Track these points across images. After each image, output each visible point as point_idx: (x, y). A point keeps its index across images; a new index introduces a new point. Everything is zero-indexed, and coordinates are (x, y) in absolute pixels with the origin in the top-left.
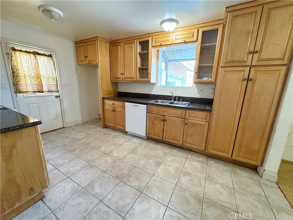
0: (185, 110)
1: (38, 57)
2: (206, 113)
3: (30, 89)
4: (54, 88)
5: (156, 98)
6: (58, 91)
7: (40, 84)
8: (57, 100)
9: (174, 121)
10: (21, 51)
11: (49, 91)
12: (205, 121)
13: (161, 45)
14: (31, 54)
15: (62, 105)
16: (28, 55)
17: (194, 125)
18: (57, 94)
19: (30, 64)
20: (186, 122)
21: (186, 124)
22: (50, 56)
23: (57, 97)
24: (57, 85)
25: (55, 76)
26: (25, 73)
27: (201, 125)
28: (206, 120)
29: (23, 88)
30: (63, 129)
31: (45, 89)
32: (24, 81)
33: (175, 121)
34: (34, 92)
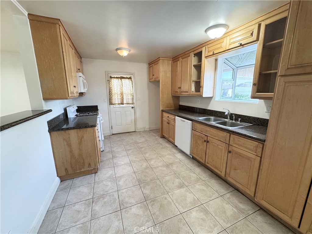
0: (229, 134)
1: (123, 80)
2: (257, 143)
3: (117, 102)
4: (130, 102)
5: (212, 114)
6: (133, 104)
7: (122, 98)
8: (132, 110)
9: (216, 145)
10: (114, 78)
11: (127, 104)
12: (256, 154)
13: (213, 54)
14: (119, 79)
15: (135, 114)
16: (117, 79)
17: (240, 155)
18: (132, 106)
19: (118, 85)
20: (230, 149)
21: (230, 152)
22: (130, 78)
23: (133, 108)
24: (133, 99)
25: (132, 93)
26: (115, 91)
27: (249, 158)
28: (256, 152)
29: (114, 102)
30: (134, 133)
31: (125, 102)
32: (114, 97)
33: (218, 145)
34: (119, 104)
